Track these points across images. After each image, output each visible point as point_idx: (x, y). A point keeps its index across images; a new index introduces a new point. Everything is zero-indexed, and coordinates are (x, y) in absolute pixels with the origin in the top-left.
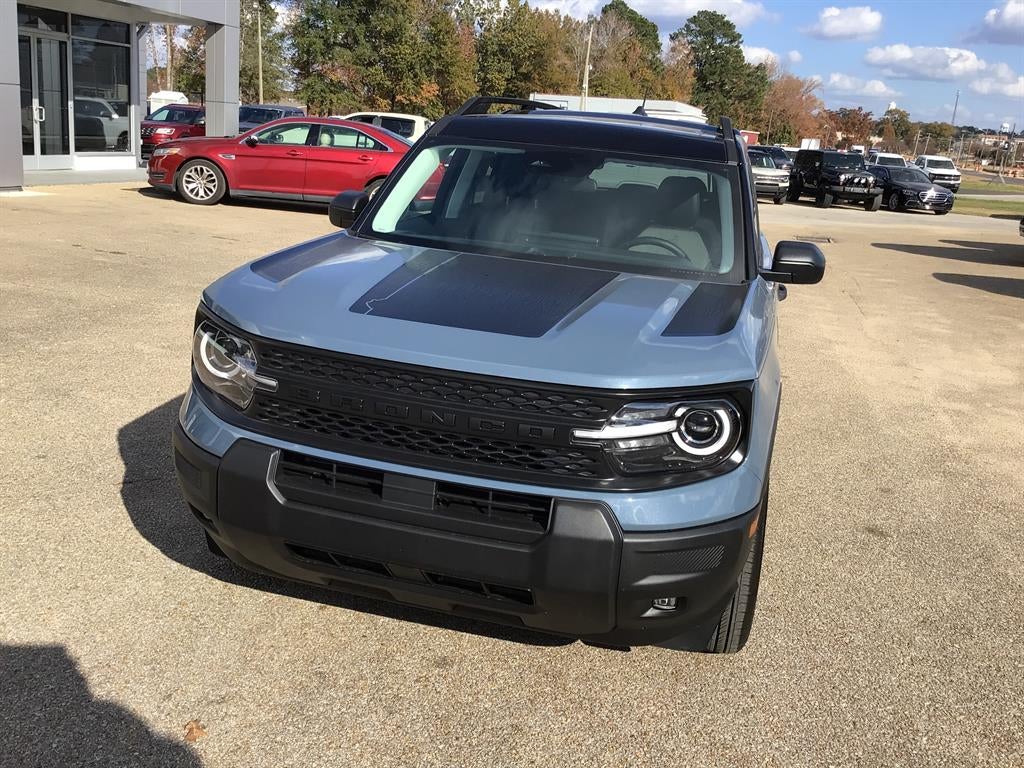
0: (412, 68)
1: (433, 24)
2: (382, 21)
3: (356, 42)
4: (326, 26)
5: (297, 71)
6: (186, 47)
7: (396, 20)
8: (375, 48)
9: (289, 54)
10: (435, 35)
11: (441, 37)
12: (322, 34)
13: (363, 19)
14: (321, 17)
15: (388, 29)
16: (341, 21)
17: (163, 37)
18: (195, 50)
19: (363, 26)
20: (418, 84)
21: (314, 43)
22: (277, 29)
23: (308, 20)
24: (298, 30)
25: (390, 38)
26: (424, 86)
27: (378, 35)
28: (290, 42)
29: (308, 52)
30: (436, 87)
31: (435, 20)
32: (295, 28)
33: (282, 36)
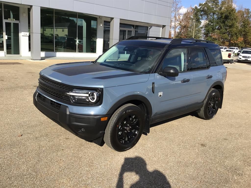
0: (236, 34)
1: (243, 22)
2: (229, 23)
3: (221, 28)
4: (213, 25)
5: (205, 36)
6: (178, 31)
7: (232, 22)
8: (226, 29)
9: (203, 32)
10: (244, 25)
11: (246, 26)
12: (212, 26)
13: (224, 22)
14: (212, 23)
15: (230, 24)
16: (217, 23)
17: (173, 29)
18: (181, 32)
19: (223, 24)
20: (237, 38)
21: (210, 29)
22: (201, 26)
23: (209, 23)
24: (206, 26)
25: (230, 27)
26: (239, 39)
27: (227, 26)
28: (203, 29)
29: (208, 31)
30: (243, 39)
31: (244, 22)
32: (205, 25)
33: (202, 28)
